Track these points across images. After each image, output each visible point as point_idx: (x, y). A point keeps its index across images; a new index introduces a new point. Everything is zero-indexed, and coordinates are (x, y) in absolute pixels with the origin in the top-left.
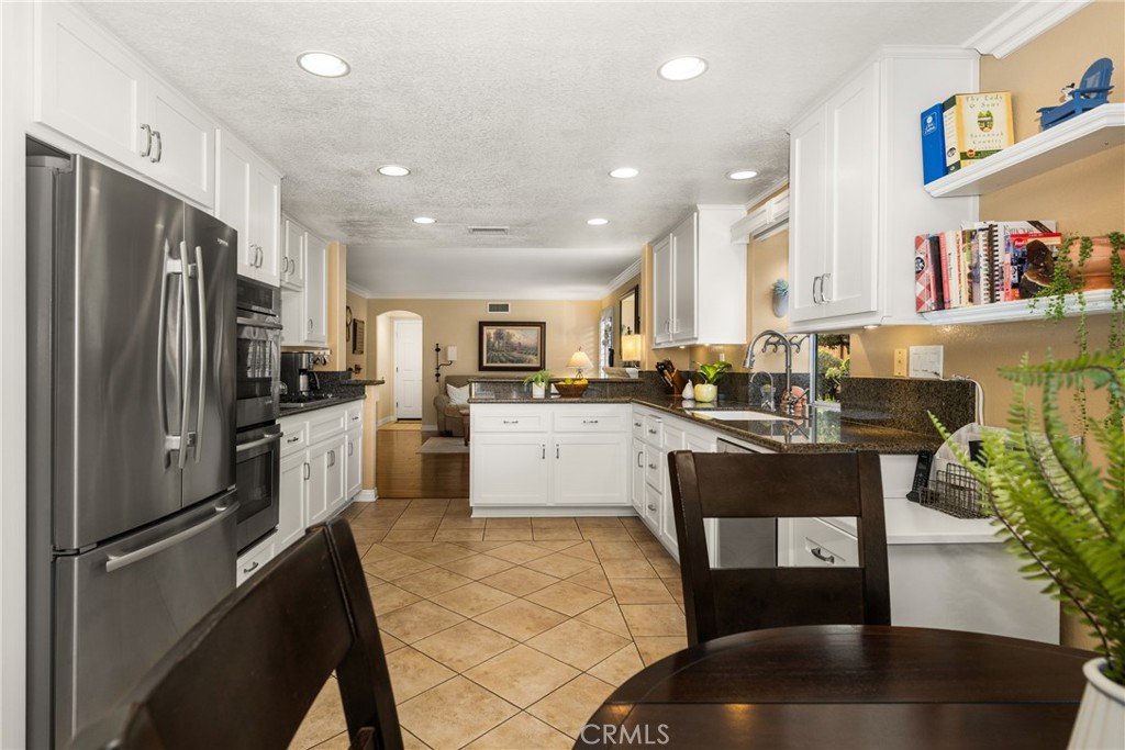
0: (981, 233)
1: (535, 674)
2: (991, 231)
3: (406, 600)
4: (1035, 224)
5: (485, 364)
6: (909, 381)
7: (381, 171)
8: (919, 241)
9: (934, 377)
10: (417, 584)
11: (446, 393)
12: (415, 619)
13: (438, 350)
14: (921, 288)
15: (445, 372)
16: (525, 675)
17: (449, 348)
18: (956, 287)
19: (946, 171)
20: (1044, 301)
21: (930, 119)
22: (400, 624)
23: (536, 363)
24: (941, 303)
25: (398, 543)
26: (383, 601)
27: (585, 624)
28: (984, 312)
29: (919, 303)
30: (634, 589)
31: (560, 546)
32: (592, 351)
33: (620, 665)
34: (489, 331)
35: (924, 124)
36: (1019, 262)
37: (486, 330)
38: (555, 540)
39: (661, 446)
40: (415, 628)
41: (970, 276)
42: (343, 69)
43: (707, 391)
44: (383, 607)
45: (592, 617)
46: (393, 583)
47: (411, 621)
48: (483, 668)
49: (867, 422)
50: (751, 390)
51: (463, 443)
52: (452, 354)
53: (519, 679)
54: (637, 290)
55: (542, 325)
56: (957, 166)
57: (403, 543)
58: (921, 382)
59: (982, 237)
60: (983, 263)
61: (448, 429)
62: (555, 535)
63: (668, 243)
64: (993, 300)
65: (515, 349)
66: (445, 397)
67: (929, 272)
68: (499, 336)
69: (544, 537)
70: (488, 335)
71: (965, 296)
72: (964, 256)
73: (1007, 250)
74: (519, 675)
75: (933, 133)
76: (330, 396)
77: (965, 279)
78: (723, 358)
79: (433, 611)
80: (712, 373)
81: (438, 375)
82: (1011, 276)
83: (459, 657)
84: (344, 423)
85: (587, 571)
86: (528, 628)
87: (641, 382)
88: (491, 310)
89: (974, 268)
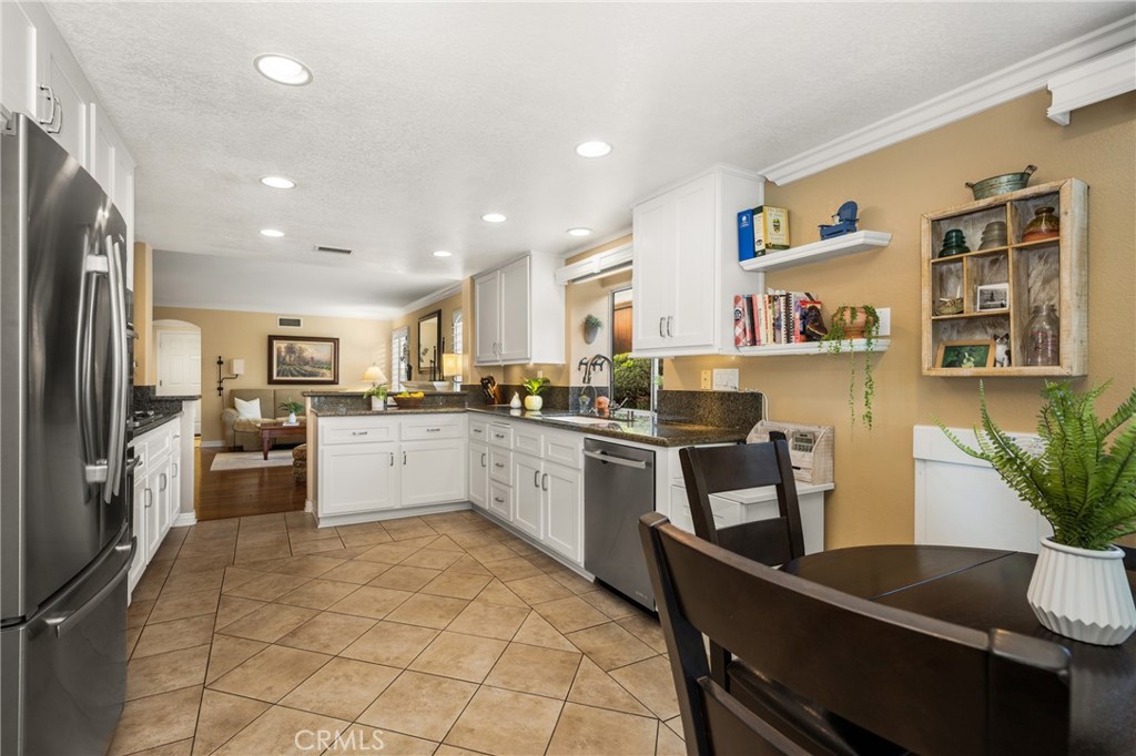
0: (782, 298)
1: (472, 652)
2: (787, 297)
3: (304, 616)
4: (808, 295)
5: (275, 377)
6: (714, 393)
7: (264, 181)
8: (737, 300)
9: (734, 390)
10: (305, 598)
11: (234, 408)
12: (325, 630)
13: (220, 363)
14: (739, 330)
15: (228, 386)
16: (464, 656)
17: (235, 361)
18: (764, 331)
19: (755, 255)
20: (825, 343)
21: (744, 218)
22: (313, 639)
23: (329, 376)
24: (754, 342)
25: (254, 563)
26: (279, 621)
27: (486, 604)
28: (783, 348)
29: (737, 341)
30: (507, 568)
31: (423, 542)
32: (384, 366)
33: (535, 630)
34: (279, 345)
35: (740, 221)
36: (803, 317)
37: (276, 344)
38: (415, 538)
39: (512, 447)
40: (332, 639)
41: (774, 325)
42: (304, 77)
43: (535, 402)
44: (283, 627)
45: (489, 596)
46: (276, 601)
47: (324, 634)
48: (424, 658)
49: (680, 421)
50: (571, 400)
51: (262, 456)
52: (238, 367)
53: (461, 660)
54: (439, 314)
55: (335, 341)
56: (763, 253)
57: (260, 562)
58: (724, 393)
59: (782, 299)
60: (783, 317)
61: (238, 443)
62: (412, 534)
63: (494, 278)
64: (789, 341)
65: (307, 363)
66: (233, 411)
67: (746, 320)
68: (290, 350)
69: (403, 536)
70: (279, 349)
71: (771, 338)
72: (770, 312)
73: (797, 310)
74: (459, 656)
75: (746, 228)
76: (151, 413)
77: (770, 327)
78: (540, 375)
79: (340, 620)
80: (536, 386)
81: (220, 389)
82: (798, 326)
83: (395, 655)
84: (168, 442)
85: (460, 559)
86: (441, 617)
87: (465, 395)
88: (281, 324)
89: (777, 320)
